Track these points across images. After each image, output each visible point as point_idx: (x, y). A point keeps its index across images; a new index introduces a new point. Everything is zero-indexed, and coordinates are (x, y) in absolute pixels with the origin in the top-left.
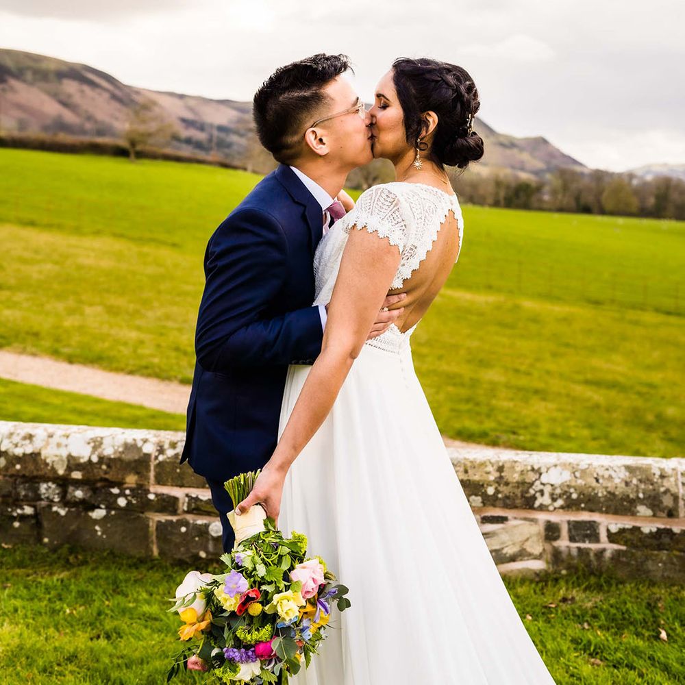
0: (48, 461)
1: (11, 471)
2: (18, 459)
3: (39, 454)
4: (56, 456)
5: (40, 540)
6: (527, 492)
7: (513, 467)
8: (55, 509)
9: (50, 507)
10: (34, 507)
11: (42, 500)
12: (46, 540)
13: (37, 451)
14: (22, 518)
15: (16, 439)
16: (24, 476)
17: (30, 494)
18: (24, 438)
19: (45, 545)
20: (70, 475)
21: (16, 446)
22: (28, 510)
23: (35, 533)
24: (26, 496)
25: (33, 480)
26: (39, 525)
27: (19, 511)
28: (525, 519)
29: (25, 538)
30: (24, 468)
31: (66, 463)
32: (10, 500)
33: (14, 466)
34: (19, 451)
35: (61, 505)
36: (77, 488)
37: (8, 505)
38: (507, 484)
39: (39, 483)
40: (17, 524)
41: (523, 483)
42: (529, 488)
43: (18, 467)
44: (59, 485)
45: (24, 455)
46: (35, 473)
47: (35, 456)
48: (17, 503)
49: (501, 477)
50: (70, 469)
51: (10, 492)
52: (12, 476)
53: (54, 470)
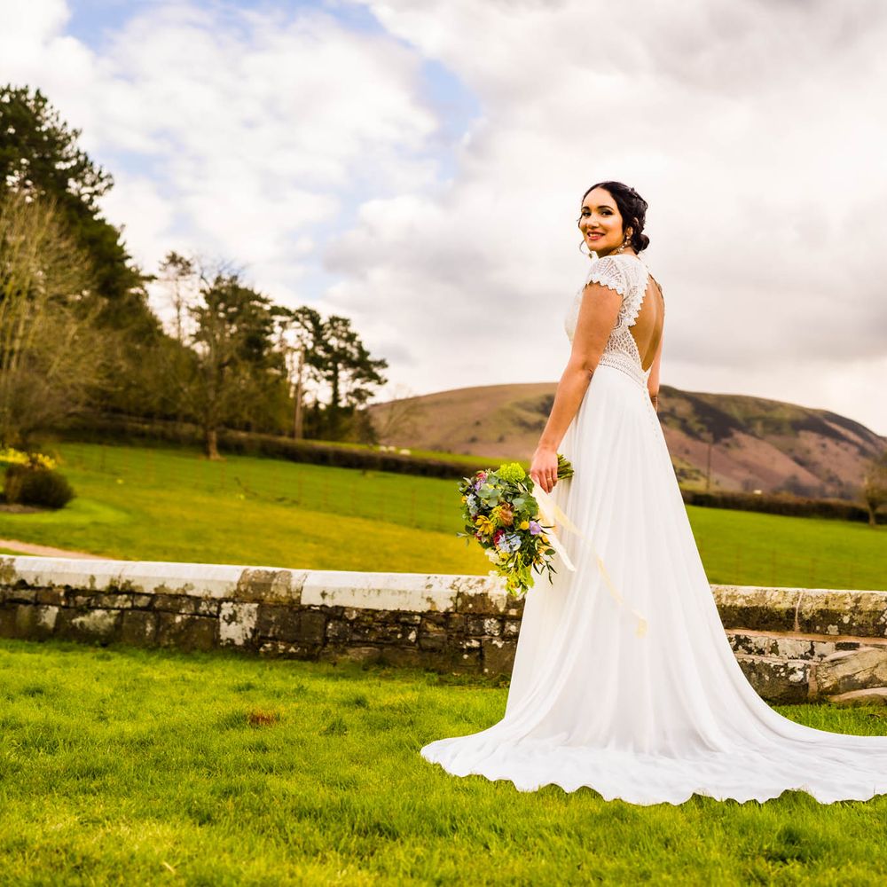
0: (493, 600)
1: (466, 610)
2: (472, 599)
3: (487, 594)
4: (499, 595)
5: (481, 671)
6: (878, 620)
7: (869, 599)
8: (494, 642)
9: (491, 640)
10: (480, 641)
11: (486, 634)
12: (486, 670)
13: (485, 592)
14: (470, 650)
15: (471, 583)
16: (474, 614)
17: (477, 630)
18: (478, 582)
19: (485, 675)
20: (508, 612)
21: (471, 588)
22: (475, 644)
23: (479, 664)
24: (474, 631)
25: (480, 617)
26: (482, 656)
27: (468, 644)
28: (875, 646)
29: (471, 668)
30: (475, 607)
31: (506, 601)
32: (462, 635)
33: (467, 605)
34: (472, 593)
35: (499, 639)
36: (512, 623)
37: (460, 639)
38: (860, 613)
39: (483, 619)
40: (466, 656)
41: (875, 612)
42: (880, 617)
43: (470, 606)
44: (499, 621)
45: (476, 594)
46: (483, 611)
47: (483, 597)
48: (467, 638)
49: (856, 607)
50: (508, 607)
51: (462, 627)
52: (465, 614)
53: (496, 608)
